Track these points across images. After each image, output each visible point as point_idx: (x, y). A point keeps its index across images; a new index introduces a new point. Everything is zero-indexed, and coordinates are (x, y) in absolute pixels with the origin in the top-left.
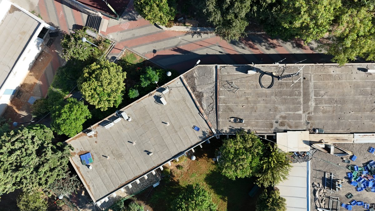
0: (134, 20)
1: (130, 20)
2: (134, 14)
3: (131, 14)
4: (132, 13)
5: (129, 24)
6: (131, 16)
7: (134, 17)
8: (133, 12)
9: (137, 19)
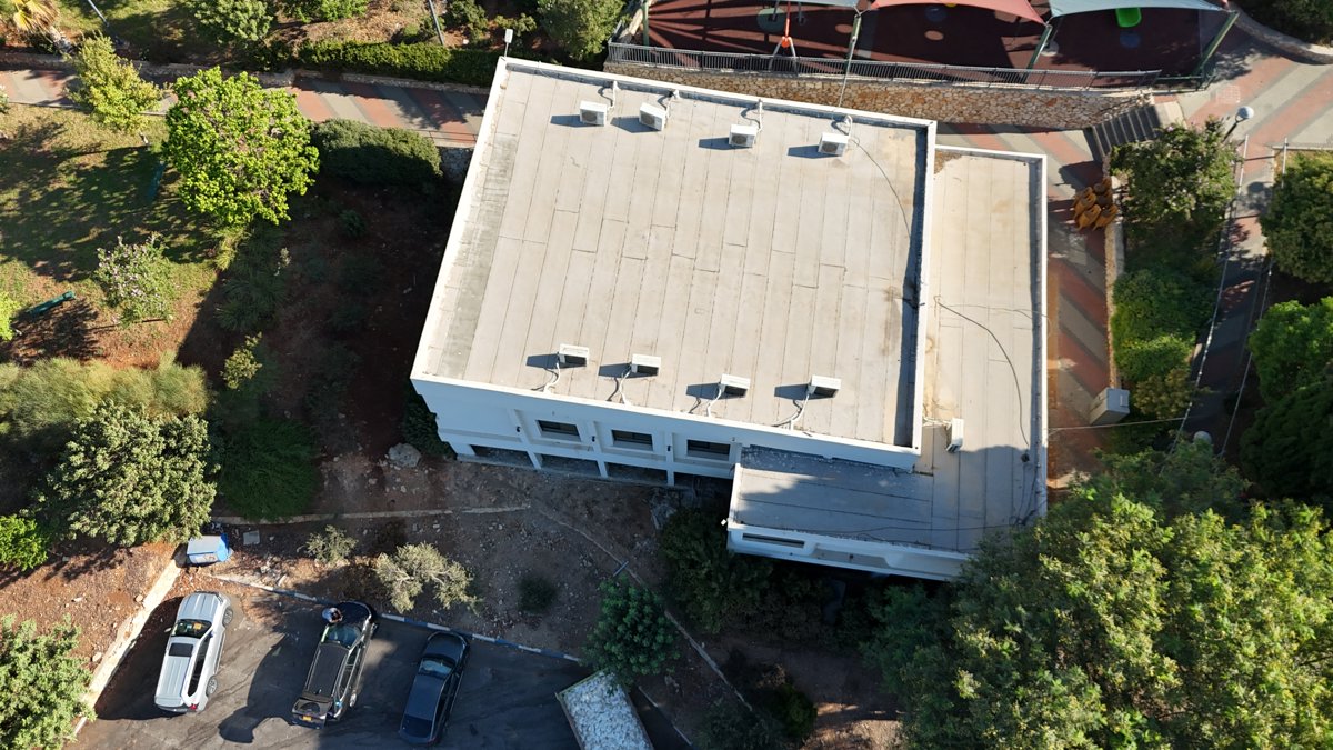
0: (1242, 72)
1: (1232, 77)
2: (1231, 60)
3: (1223, 63)
4: (1226, 60)
5: (1237, 87)
6: (1228, 68)
7: (1237, 67)
8: (1227, 57)
9: (1247, 68)
